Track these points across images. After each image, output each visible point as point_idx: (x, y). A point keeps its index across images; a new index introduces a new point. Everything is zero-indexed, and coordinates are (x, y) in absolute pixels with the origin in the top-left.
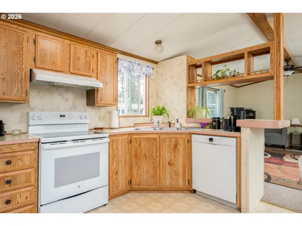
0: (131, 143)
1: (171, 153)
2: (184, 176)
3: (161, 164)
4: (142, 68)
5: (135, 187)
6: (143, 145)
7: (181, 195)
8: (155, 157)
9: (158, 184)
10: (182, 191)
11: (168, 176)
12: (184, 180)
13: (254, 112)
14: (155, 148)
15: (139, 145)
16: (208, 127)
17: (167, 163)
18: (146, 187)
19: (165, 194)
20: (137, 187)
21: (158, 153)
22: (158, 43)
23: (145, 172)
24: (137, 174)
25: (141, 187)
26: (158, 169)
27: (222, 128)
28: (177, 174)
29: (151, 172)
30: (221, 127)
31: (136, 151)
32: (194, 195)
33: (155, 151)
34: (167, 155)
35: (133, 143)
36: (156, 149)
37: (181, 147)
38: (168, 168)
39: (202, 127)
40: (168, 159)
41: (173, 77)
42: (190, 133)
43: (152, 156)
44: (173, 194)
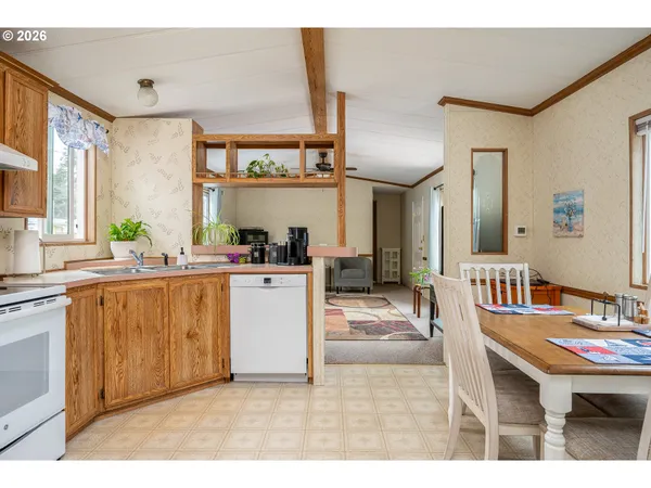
0: (102, 304)
1: (191, 315)
2: (216, 354)
3: (172, 339)
4: (87, 127)
5: (114, 402)
6: (132, 304)
7: (209, 392)
8: (159, 328)
9: (167, 383)
10: (210, 383)
11: (186, 361)
12: (215, 362)
13: (266, 233)
14: (159, 310)
15: (125, 307)
16: (242, 260)
17: (184, 336)
18: (140, 395)
19: (179, 399)
20: (118, 400)
21: (166, 319)
22: (147, 84)
23: (139, 361)
24: (118, 372)
25: (130, 397)
26: (167, 351)
27: (269, 262)
28: (203, 353)
29: (153, 361)
30: (266, 260)
31: (117, 321)
32: (231, 384)
33: (159, 316)
34: (183, 319)
35: (108, 304)
36: (162, 309)
37: (209, 300)
38: (186, 345)
39: (232, 262)
40: (185, 328)
41: (159, 158)
42: (225, 273)
43: (154, 327)
44: (196, 394)
